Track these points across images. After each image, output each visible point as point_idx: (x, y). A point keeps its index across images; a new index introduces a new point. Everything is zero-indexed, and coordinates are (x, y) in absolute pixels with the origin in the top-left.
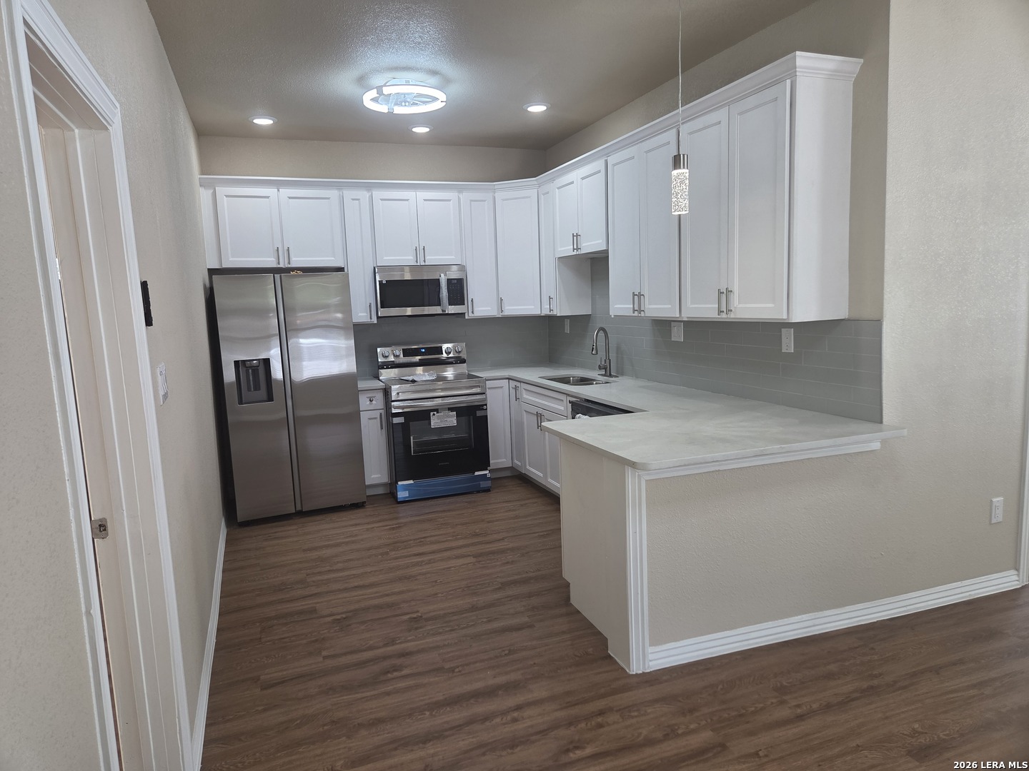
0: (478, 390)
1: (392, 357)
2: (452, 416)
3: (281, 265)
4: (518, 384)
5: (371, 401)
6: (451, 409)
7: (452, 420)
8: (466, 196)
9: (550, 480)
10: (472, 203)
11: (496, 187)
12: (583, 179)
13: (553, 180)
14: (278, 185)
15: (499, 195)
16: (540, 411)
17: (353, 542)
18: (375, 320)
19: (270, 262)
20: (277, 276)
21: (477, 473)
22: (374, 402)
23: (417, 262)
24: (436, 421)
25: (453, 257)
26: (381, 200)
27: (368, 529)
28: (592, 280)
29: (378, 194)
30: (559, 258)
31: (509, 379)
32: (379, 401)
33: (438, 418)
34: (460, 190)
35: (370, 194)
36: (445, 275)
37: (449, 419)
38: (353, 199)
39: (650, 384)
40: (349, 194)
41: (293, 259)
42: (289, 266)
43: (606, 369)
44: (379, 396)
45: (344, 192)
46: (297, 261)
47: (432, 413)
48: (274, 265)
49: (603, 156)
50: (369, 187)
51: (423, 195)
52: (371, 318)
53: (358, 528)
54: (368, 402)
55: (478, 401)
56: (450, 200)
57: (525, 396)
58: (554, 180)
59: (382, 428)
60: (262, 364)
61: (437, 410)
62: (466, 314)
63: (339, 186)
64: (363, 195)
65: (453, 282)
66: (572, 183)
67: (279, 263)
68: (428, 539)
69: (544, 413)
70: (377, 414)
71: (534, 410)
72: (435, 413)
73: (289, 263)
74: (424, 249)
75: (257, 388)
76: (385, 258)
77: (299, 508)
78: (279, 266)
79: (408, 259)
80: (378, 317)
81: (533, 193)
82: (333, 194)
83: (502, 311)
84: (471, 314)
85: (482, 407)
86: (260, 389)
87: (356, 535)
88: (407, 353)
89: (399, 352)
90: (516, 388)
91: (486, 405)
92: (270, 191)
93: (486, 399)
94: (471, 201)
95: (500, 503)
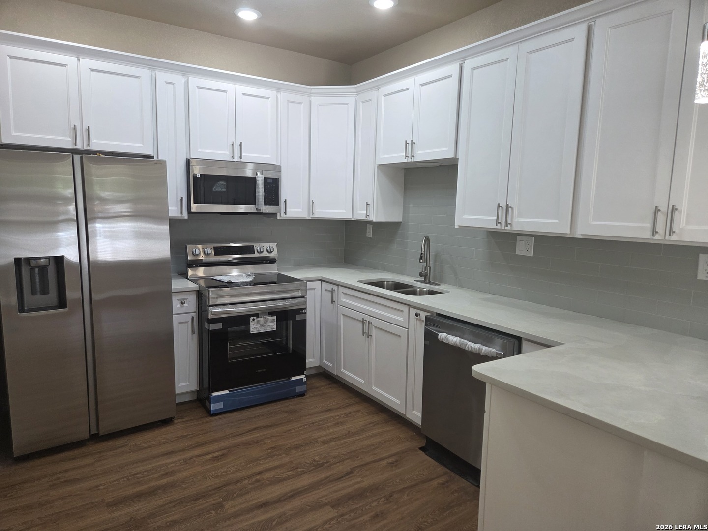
0: (299, 294)
1: (202, 254)
2: (272, 321)
3: (79, 147)
4: (335, 287)
5: (182, 303)
6: (271, 313)
7: (270, 325)
8: (283, 96)
9: (374, 388)
10: (289, 104)
11: (313, 91)
12: (422, 85)
13: (377, 88)
14: (79, 53)
15: (315, 100)
16: (367, 318)
17: (172, 485)
18: (185, 216)
19: (65, 141)
20: (77, 158)
21: (293, 378)
22: (186, 305)
23: (233, 157)
24: (256, 326)
25: (269, 156)
26: (199, 87)
27: (186, 461)
28: (405, 189)
29: (195, 81)
30: (380, 165)
31: (321, 281)
32: (191, 304)
33: (258, 323)
34: (279, 89)
35: (186, 79)
36: (262, 174)
37: (268, 324)
38: (167, 83)
39: (489, 296)
40: (162, 76)
41: (94, 141)
42: (89, 148)
43: (425, 276)
44: (192, 300)
45: (157, 72)
46: (99, 144)
47: (252, 318)
48: (70, 146)
49: (457, 59)
50: (185, 71)
51: (241, 88)
52: (182, 213)
53: (174, 458)
54: (179, 305)
55: (296, 304)
56: (268, 98)
57: (343, 300)
58: (379, 88)
59: (193, 332)
60: (52, 262)
61: (257, 315)
62: (278, 215)
63: (152, 66)
64: (179, 79)
65: (269, 181)
66: (407, 89)
67: (76, 144)
68: (266, 476)
69: (372, 320)
70: (188, 318)
71: (361, 317)
72: (255, 318)
73: (89, 145)
74: (241, 145)
75: (45, 291)
76: (200, 150)
77: (94, 431)
78: (75, 147)
79: (222, 154)
80: (189, 212)
81: (351, 100)
82: (144, 73)
83: (313, 214)
84: (283, 215)
85: (301, 311)
86: (48, 293)
87: (173, 473)
88: (218, 251)
89: (210, 251)
90: (333, 291)
91: (306, 309)
92: (69, 59)
93: (305, 303)
94: (289, 102)
95: (322, 412)
